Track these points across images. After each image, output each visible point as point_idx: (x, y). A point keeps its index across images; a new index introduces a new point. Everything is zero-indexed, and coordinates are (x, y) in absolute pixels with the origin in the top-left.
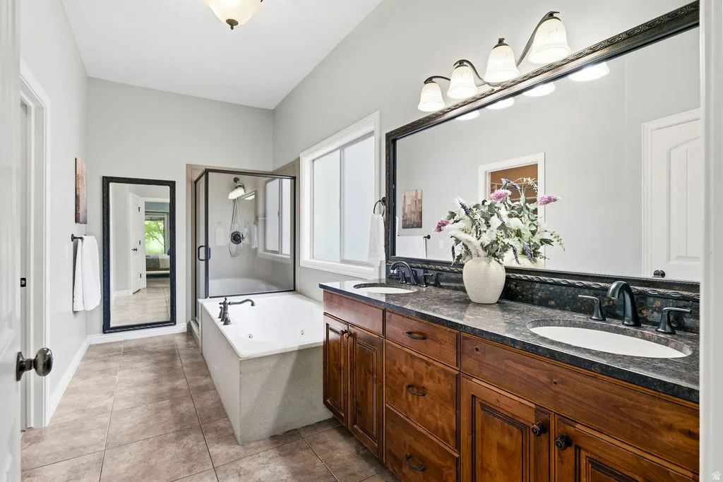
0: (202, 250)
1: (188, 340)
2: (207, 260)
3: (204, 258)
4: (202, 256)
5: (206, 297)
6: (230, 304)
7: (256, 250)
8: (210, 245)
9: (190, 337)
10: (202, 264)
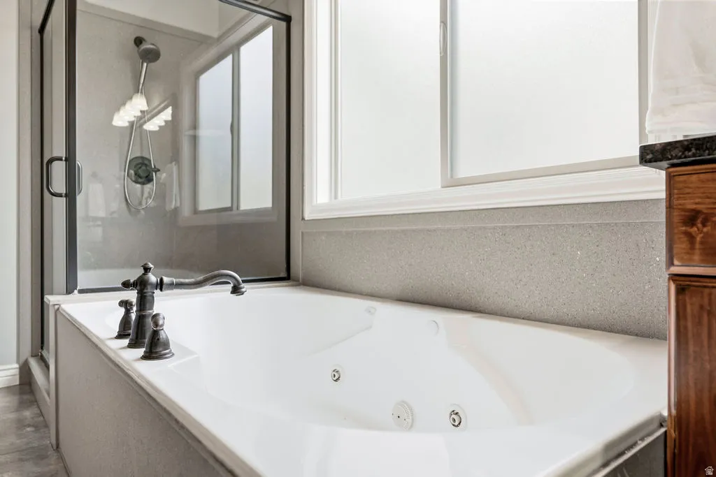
0: (59, 170)
1: (22, 405)
2: (71, 196)
3: (63, 191)
4: (59, 184)
5: (69, 291)
6: (161, 285)
7: (176, 211)
8: (80, 160)
9: (26, 397)
10: (59, 205)
